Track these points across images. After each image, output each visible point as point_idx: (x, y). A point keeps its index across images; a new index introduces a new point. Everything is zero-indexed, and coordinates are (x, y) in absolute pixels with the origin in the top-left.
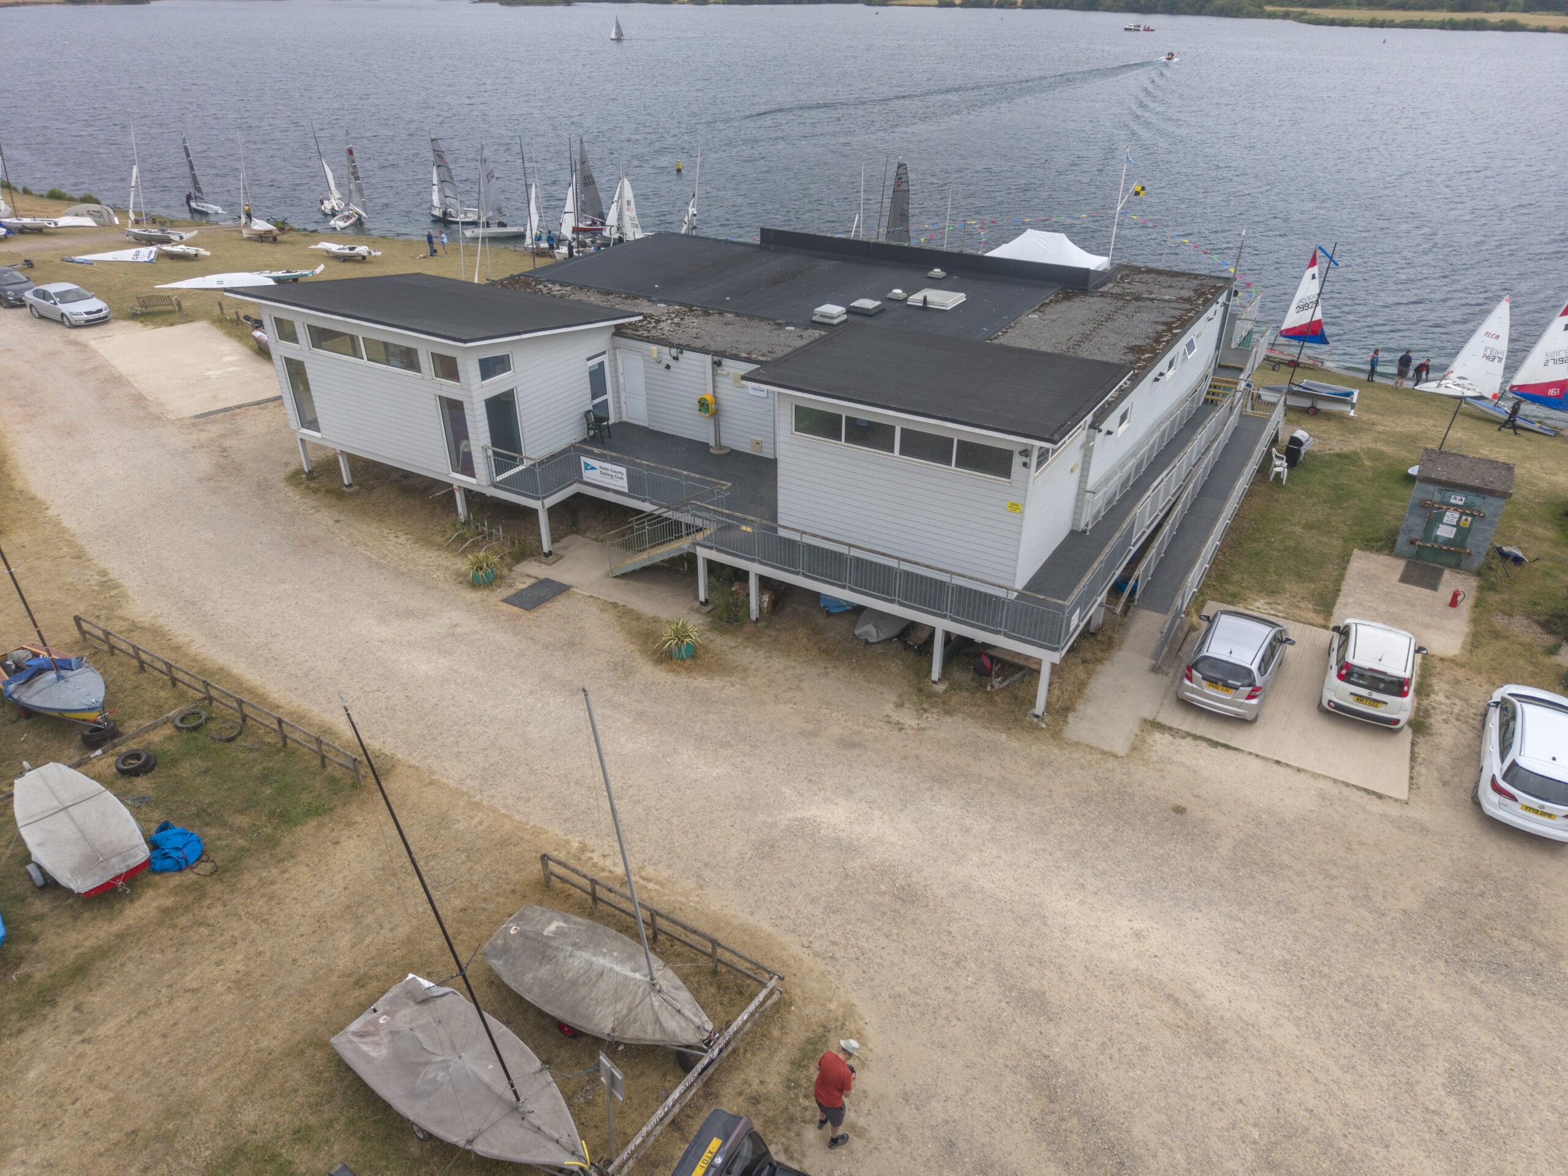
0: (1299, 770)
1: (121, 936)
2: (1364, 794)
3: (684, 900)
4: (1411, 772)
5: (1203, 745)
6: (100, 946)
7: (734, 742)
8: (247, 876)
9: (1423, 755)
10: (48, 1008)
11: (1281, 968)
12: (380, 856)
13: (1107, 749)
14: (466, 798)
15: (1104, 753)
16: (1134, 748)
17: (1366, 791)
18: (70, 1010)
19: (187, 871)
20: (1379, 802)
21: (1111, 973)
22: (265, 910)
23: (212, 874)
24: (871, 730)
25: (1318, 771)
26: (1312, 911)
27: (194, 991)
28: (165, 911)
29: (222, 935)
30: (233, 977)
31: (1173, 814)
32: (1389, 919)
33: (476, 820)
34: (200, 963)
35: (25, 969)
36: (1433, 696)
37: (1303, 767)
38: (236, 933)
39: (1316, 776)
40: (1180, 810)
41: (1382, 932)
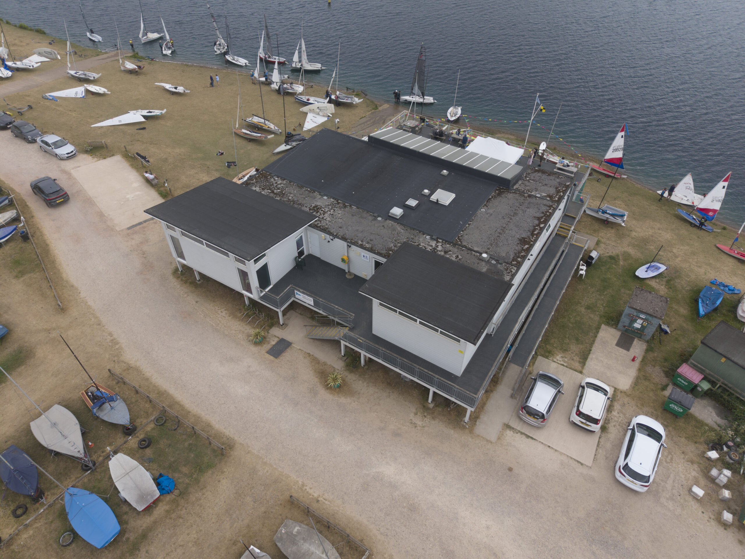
0: (556, 450)
1: (155, 522)
2: (576, 463)
3: (338, 509)
4: (596, 452)
5: (524, 437)
6: (149, 527)
7: (354, 433)
8: (191, 496)
9: (602, 443)
10: (137, 552)
11: (533, 543)
12: (235, 487)
13: (489, 439)
14: (261, 460)
15: (487, 441)
16: (499, 438)
17: (578, 462)
18: (145, 552)
19: (171, 494)
20: (581, 467)
21: (477, 544)
22: (200, 511)
23: (180, 495)
24: (405, 427)
25: (563, 452)
26: (548, 518)
27: (182, 546)
28: (167, 511)
29: (187, 522)
30: (194, 540)
31: (508, 471)
32: (572, 522)
33: (265, 471)
34: (182, 534)
35: (127, 535)
36: (613, 412)
37: (558, 449)
38: (192, 522)
39: (561, 454)
40: (510, 469)
41: (569, 527)
